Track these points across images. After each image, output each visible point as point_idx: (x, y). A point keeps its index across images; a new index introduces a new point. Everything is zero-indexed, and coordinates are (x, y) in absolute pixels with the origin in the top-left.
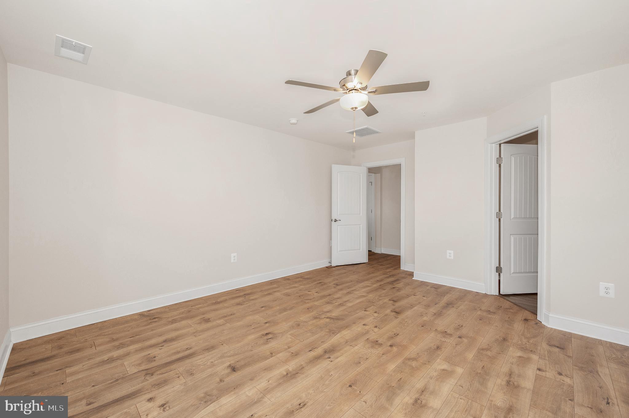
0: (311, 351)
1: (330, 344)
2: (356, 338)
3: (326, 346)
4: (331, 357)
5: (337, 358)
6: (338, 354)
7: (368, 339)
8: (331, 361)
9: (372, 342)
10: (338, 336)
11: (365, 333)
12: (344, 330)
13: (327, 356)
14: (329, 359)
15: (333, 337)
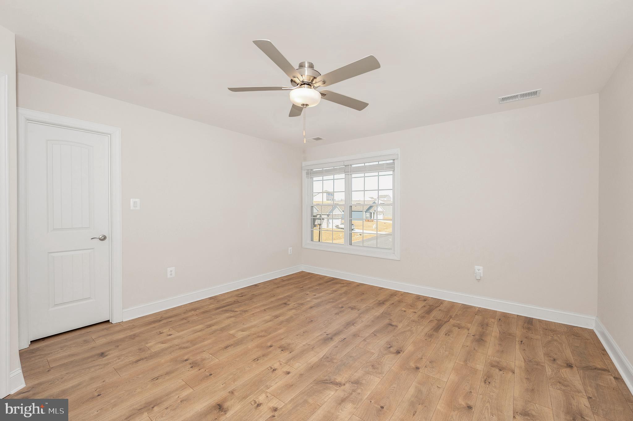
0: (344, 339)
1: (329, 345)
2: (303, 352)
3: (332, 344)
4: (326, 335)
5: (321, 335)
6: (320, 338)
7: (290, 353)
8: (325, 332)
9: (287, 349)
10: (321, 355)
11: (291, 359)
12: (315, 363)
13: (329, 336)
14: (327, 333)
15: (327, 352)
